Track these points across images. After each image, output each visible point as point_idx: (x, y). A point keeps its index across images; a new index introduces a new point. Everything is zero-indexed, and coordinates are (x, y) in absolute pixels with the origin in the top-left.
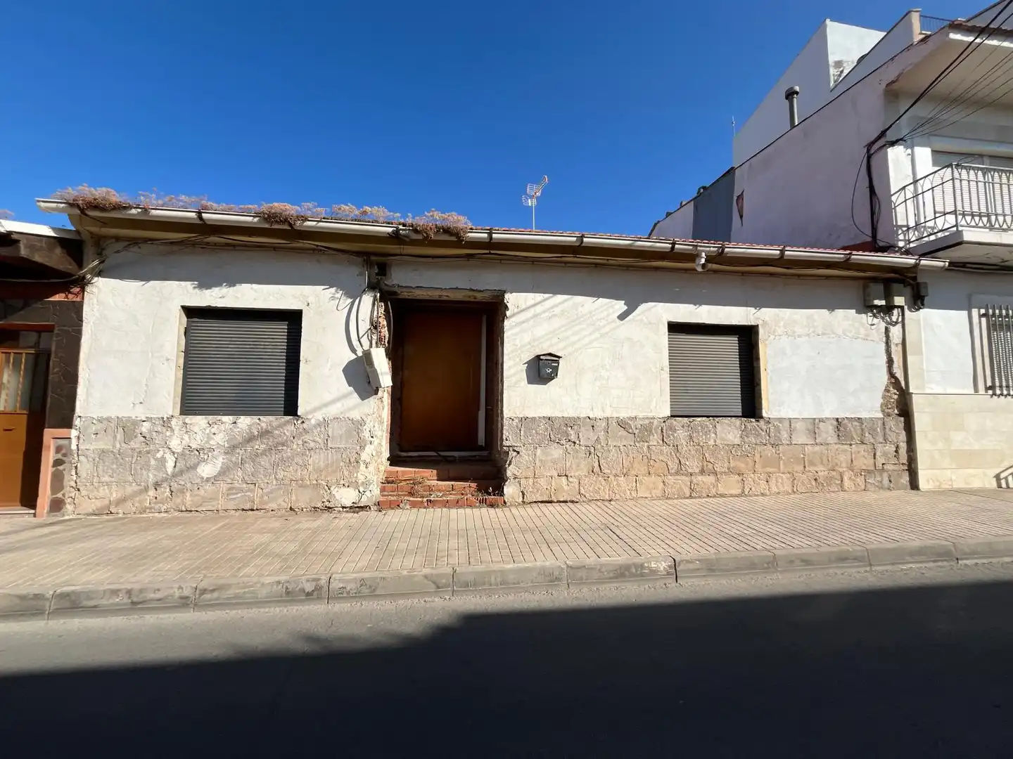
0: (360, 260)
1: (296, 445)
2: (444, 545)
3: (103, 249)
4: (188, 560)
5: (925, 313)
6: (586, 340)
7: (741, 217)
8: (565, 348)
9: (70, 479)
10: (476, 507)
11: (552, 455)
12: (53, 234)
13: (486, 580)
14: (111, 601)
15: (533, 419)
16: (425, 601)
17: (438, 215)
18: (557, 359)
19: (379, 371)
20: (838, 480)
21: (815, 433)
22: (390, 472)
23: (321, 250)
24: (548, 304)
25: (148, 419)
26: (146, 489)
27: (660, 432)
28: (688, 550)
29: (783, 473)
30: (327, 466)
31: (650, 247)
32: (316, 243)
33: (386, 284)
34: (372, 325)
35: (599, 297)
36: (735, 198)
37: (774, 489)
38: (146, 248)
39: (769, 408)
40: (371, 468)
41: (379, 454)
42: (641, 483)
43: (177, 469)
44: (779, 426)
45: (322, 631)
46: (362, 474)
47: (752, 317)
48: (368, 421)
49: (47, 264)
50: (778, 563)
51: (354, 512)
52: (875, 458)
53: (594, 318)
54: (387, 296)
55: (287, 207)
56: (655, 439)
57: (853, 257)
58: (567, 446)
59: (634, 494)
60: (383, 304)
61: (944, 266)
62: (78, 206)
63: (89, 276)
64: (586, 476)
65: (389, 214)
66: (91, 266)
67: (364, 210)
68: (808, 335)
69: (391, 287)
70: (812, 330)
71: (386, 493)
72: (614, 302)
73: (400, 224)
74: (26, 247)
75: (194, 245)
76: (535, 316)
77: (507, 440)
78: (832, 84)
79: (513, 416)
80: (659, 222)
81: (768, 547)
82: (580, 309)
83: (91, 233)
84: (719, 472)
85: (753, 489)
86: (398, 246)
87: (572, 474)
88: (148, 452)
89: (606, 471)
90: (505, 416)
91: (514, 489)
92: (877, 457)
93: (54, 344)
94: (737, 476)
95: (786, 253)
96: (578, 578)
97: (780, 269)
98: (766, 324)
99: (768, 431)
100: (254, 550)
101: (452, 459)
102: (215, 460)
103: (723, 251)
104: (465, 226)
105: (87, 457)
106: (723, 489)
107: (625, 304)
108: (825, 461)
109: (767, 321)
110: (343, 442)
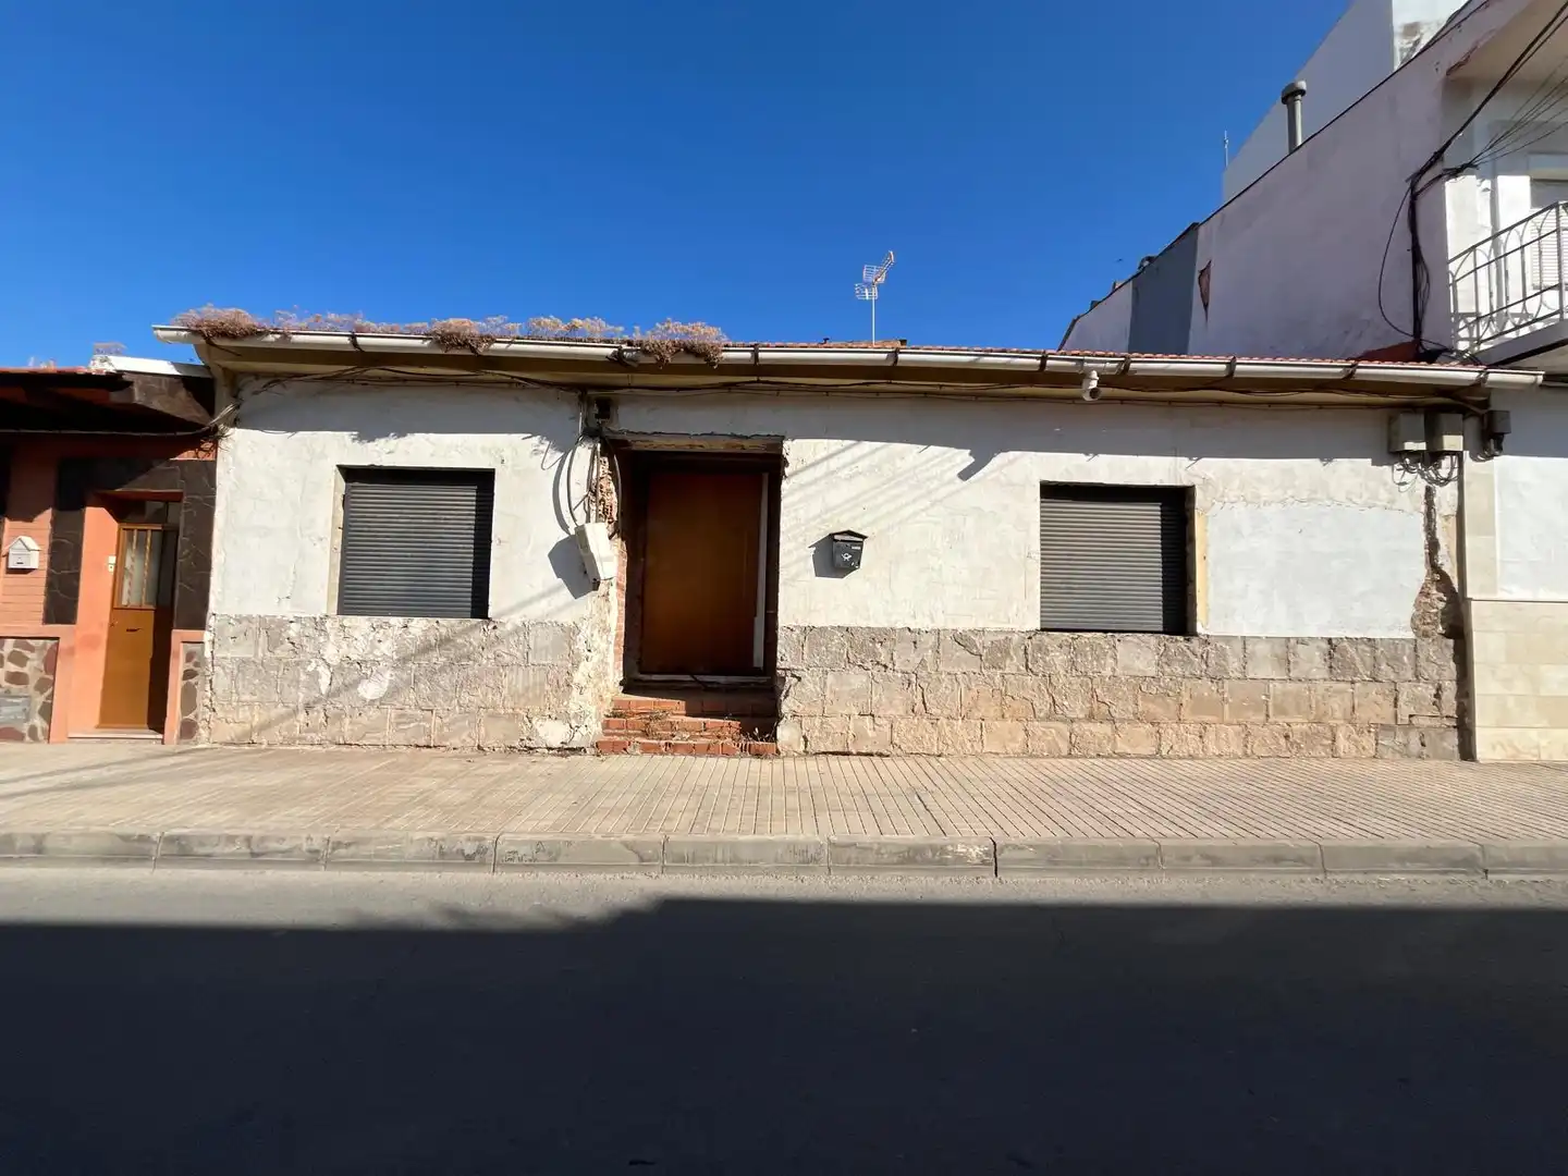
0: (574, 395)
1: (486, 660)
2: (667, 804)
3: (239, 390)
4: (328, 805)
5: (1502, 462)
6: (910, 510)
7: (1206, 306)
8: (874, 522)
9: (203, 697)
10: (734, 756)
11: (850, 684)
12: (175, 372)
13: (710, 855)
14: (227, 850)
15: (823, 630)
16: (623, 878)
17: (676, 328)
18: (860, 540)
19: (596, 556)
20: (1327, 739)
21: (1289, 662)
22: (621, 702)
23: (519, 383)
24: (847, 456)
25: (298, 619)
26: (295, 712)
27: (1022, 653)
28: (1025, 830)
29: (1229, 724)
30: (527, 689)
31: (1004, 364)
32: (510, 374)
33: (612, 432)
34: (590, 490)
35: (928, 443)
36: (1197, 275)
37: (1213, 749)
38: (296, 385)
39: (1207, 619)
40: (588, 694)
41: (603, 675)
42: (990, 731)
43: (333, 687)
44: (1224, 649)
45: (473, 904)
46: (575, 703)
47: (1182, 471)
48: (584, 627)
49: (168, 411)
50: (1166, 858)
51: (562, 756)
52: (1396, 706)
53: (920, 477)
54: (611, 446)
55: (467, 324)
56: (1013, 664)
57: (1358, 371)
58: (875, 672)
59: (978, 748)
60: (606, 459)
61: (1535, 382)
62: (203, 334)
63: (221, 427)
64: (901, 717)
65: (610, 327)
66: (224, 413)
67: (573, 323)
68: (1283, 502)
69: (616, 433)
70: (1290, 492)
71: (611, 731)
72: (954, 451)
73: (623, 342)
74: (140, 389)
75: (352, 380)
76: (826, 476)
77: (782, 660)
78: (1398, 63)
79: (792, 624)
80: (1079, 318)
81: (1153, 834)
82: (899, 463)
83: (225, 369)
84: (1118, 719)
85: (1176, 747)
86: (625, 375)
87: (881, 714)
88: (298, 664)
89: (934, 711)
90: (783, 620)
91: (791, 732)
92: (1400, 703)
93: (182, 518)
94: (1148, 726)
95: (1238, 367)
96: (845, 860)
97: (1231, 394)
98: (1208, 484)
99: (1205, 655)
100: (413, 798)
101: (715, 686)
102: (380, 677)
103: (1127, 368)
104: (717, 342)
105: (223, 668)
106: (1123, 746)
107: (971, 454)
108: (1305, 708)
109: (1210, 479)
110: (549, 657)
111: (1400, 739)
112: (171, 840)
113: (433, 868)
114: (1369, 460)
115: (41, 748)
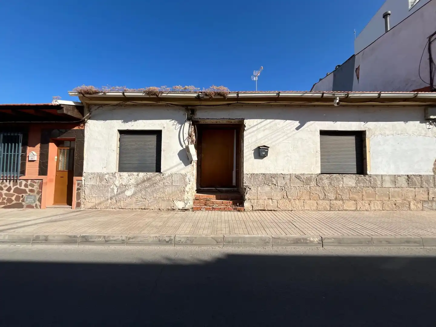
0: (184, 108)
1: (161, 184)
2: (219, 226)
3: (91, 109)
4: (124, 226)
6: (281, 139)
7: (358, 78)
8: (271, 143)
9: (82, 195)
10: (232, 211)
11: (265, 190)
12: (74, 104)
13: (237, 241)
14: (98, 240)
15: (257, 174)
16: (212, 248)
17: (215, 87)
18: (267, 148)
19: (192, 154)
20: (408, 205)
21: (396, 182)
22: (196, 196)
23: (168, 105)
24: (263, 124)
25: (108, 173)
26: (108, 200)
27: (315, 180)
28: (328, 233)
29: (378, 201)
30: (173, 192)
31: (311, 96)
32: (166, 102)
34: (189, 135)
35: (286, 119)
36: (355, 69)
37: (373, 208)
38: (105, 108)
39: (371, 169)
40: (189, 194)
41: (193, 188)
42: (306, 203)
43: (118, 192)
44: (375, 178)
45: (173, 256)
46: (186, 196)
47: (363, 127)
48: (188, 175)
49: (72, 115)
50: (374, 242)
51: (183, 211)
52: (428, 195)
53: (284, 130)
54: (194, 122)
55: (155, 88)
56: (313, 184)
57: (419, 95)
58: (272, 186)
59: (303, 208)
60: (193, 126)
62: (82, 93)
63: (86, 120)
64: (280, 199)
65: (195, 88)
66: (86, 116)
67: (185, 87)
68: (393, 135)
69: (196, 119)
70: (395, 132)
71: (196, 204)
72: (294, 121)
73: (200, 93)
74: (65, 109)
75: (121, 106)
76: (257, 130)
77: (245, 183)
78: (410, 7)
79: (248, 173)
80: (316, 84)
81: (369, 234)
82: (278, 126)
83: (87, 103)
84: (344, 199)
85: (362, 208)
86: (199, 102)
87: (274, 198)
88: (108, 186)
89: (290, 197)
90: (245, 173)
91: (248, 204)
92: (430, 194)
93: (76, 145)
94: (353, 201)
95: (382, 95)
96: (277, 243)
97: (378, 103)
98: (370, 130)
99: (370, 180)
100: (147, 224)
101: (222, 191)
102: (131, 189)
103: (348, 96)
104: (227, 91)
105: (88, 187)
106: (346, 207)
107: (299, 123)
108: (400, 195)
109: (370, 128)
110: (179, 183)
111: (430, 205)
112: (83, 237)
113: (157, 245)
114: (419, 122)
115: (39, 210)
